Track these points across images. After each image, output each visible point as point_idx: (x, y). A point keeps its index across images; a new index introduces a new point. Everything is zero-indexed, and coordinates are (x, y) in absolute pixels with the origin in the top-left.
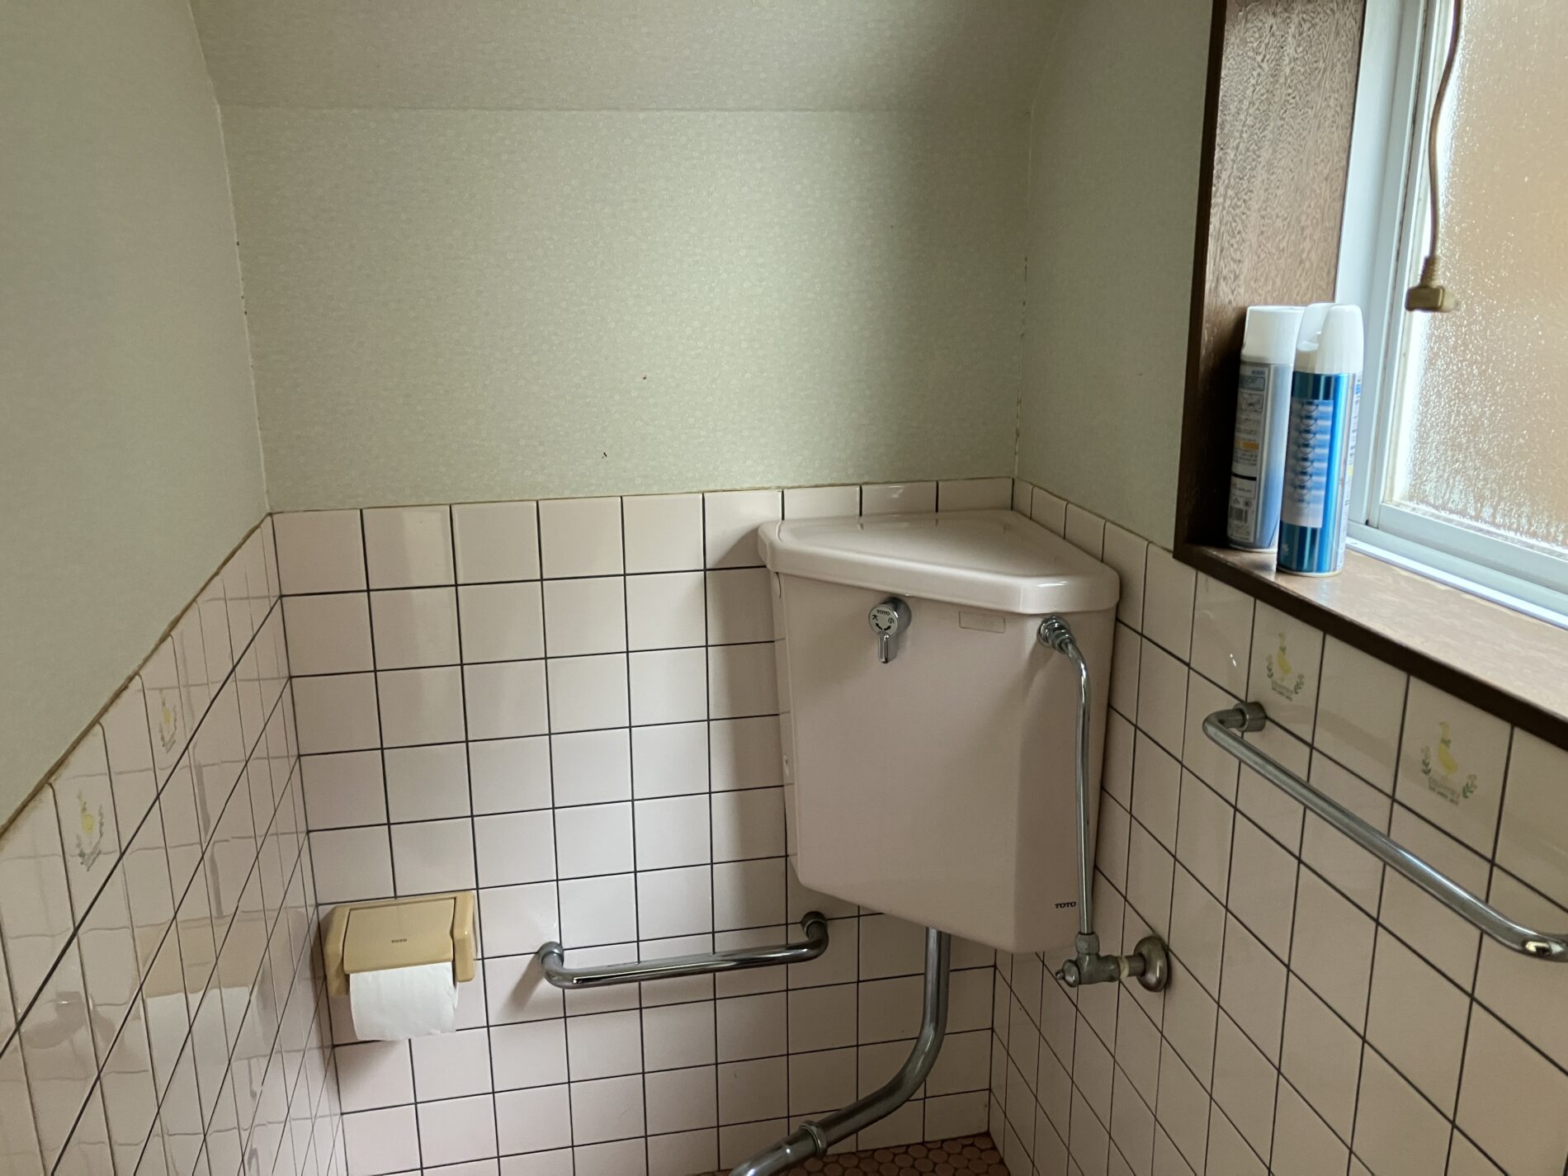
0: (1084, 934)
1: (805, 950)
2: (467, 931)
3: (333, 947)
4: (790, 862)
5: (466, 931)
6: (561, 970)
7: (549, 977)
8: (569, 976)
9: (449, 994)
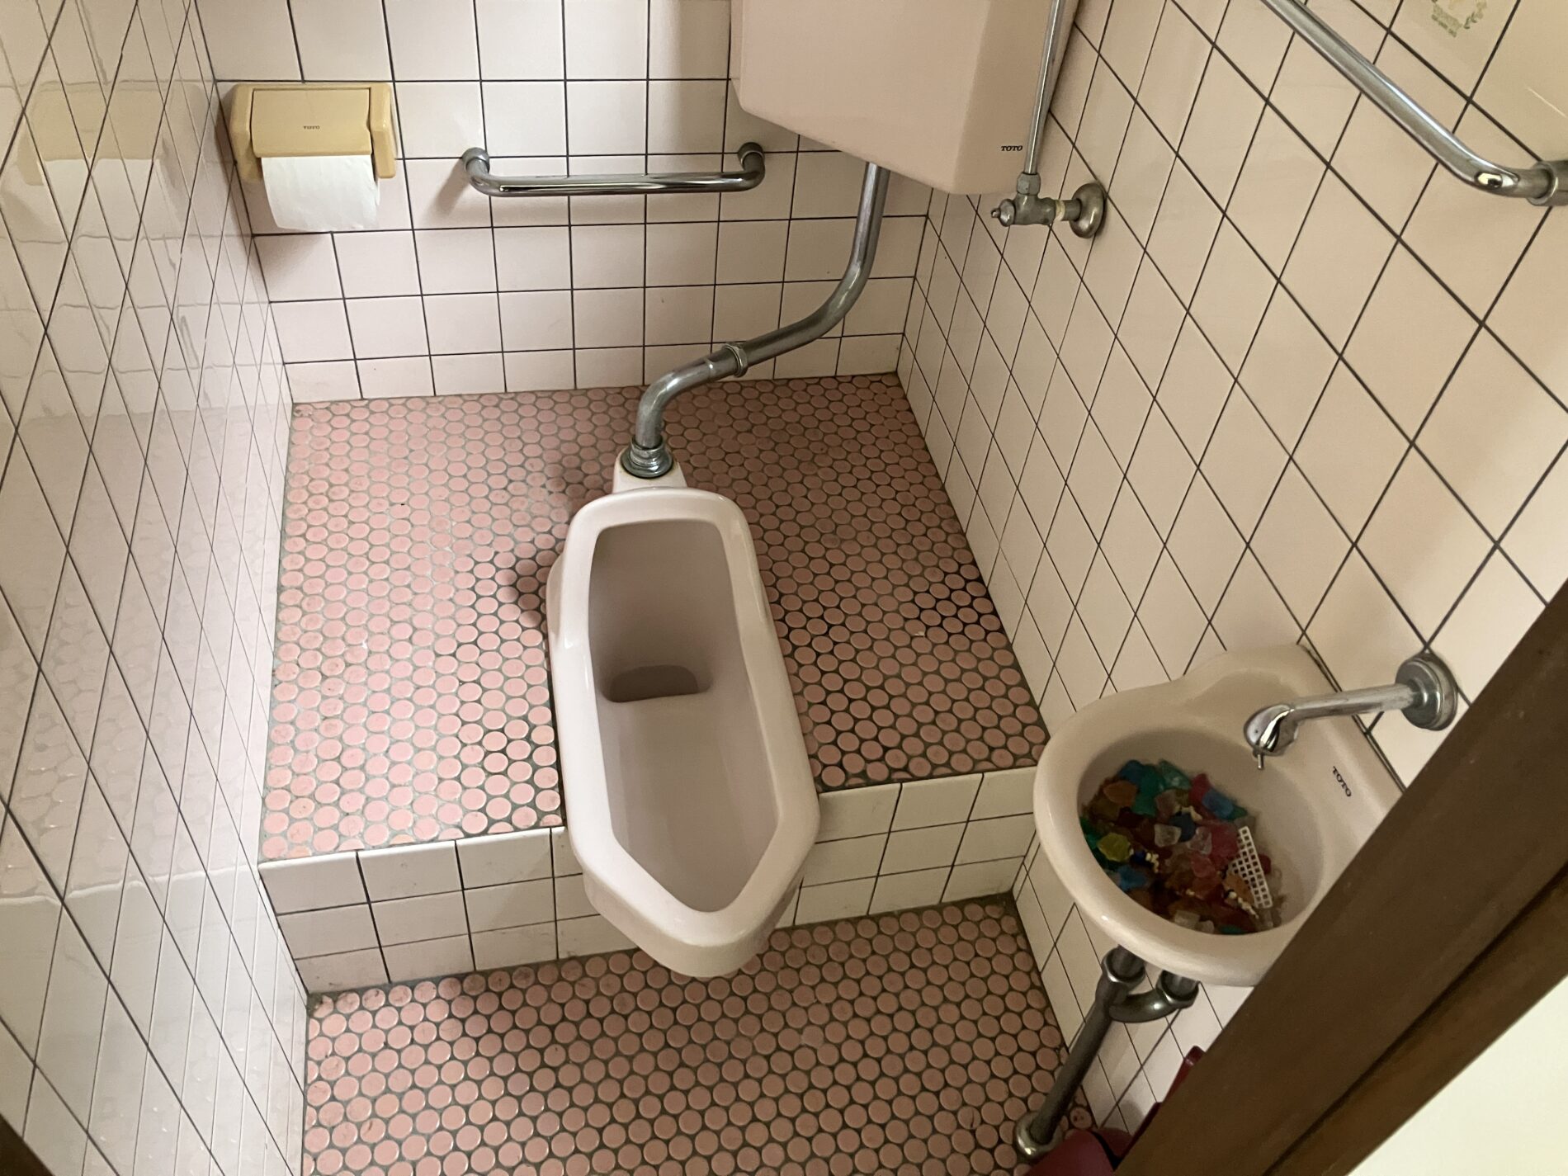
0: (1027, 174)
1: (740, 180)
2: (386, 123)
3: (239, 127)
4: (733, 87)
5: (384, 123)
6: (485, 176)
7: (475, 182)
8: (497, 183)
9: (370, 189)
